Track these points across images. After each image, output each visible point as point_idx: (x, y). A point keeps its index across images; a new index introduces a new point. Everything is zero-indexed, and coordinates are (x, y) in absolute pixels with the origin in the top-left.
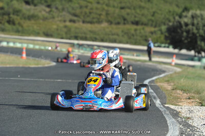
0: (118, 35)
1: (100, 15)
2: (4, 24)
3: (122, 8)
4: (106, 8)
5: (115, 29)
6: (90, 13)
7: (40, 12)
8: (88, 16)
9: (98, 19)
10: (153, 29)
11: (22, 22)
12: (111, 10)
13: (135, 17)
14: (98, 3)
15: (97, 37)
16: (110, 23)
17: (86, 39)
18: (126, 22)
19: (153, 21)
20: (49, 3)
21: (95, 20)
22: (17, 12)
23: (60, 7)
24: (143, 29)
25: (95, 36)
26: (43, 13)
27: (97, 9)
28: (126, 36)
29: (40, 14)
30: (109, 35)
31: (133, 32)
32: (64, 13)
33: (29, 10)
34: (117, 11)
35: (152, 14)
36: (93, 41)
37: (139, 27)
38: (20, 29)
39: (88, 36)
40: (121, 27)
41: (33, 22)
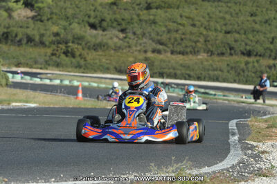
0: (221, 70)
1: (196, 42)
2: (59, 57)
3: (228, 32)
4: (205, 32)
5: (217, 61)
6: (182, 39)
7: (111, 38)
8: (179, 44)
9: (193, 48)
10: (271, 62)
11: (85, 53)
12: (212, 34)
13: (246, 44)
14: (194, 25)
15: (192, 73)
16: (211, 53)
17: (175, 77)
18: (233, 52)
19: (272, 51)
20: (124, 26)
21: (188, 50)
22: (78, 39)
23: (139, 32)
24: (257, 61)
25: (188, 72)
26: (115, 40)
27: (191, 33)
28: (233, 72)
29: (110, 42)
30: (208, 70)
31: (243, 65)
32: (145, 40)
33: (95, 36)
34: (221, 36)
35: (271, 40)
36: (185, 79)
37: (252, 59)
38: (82, 62)
39: (179, 72)
40: (226, 58)
41: (100, 53)
